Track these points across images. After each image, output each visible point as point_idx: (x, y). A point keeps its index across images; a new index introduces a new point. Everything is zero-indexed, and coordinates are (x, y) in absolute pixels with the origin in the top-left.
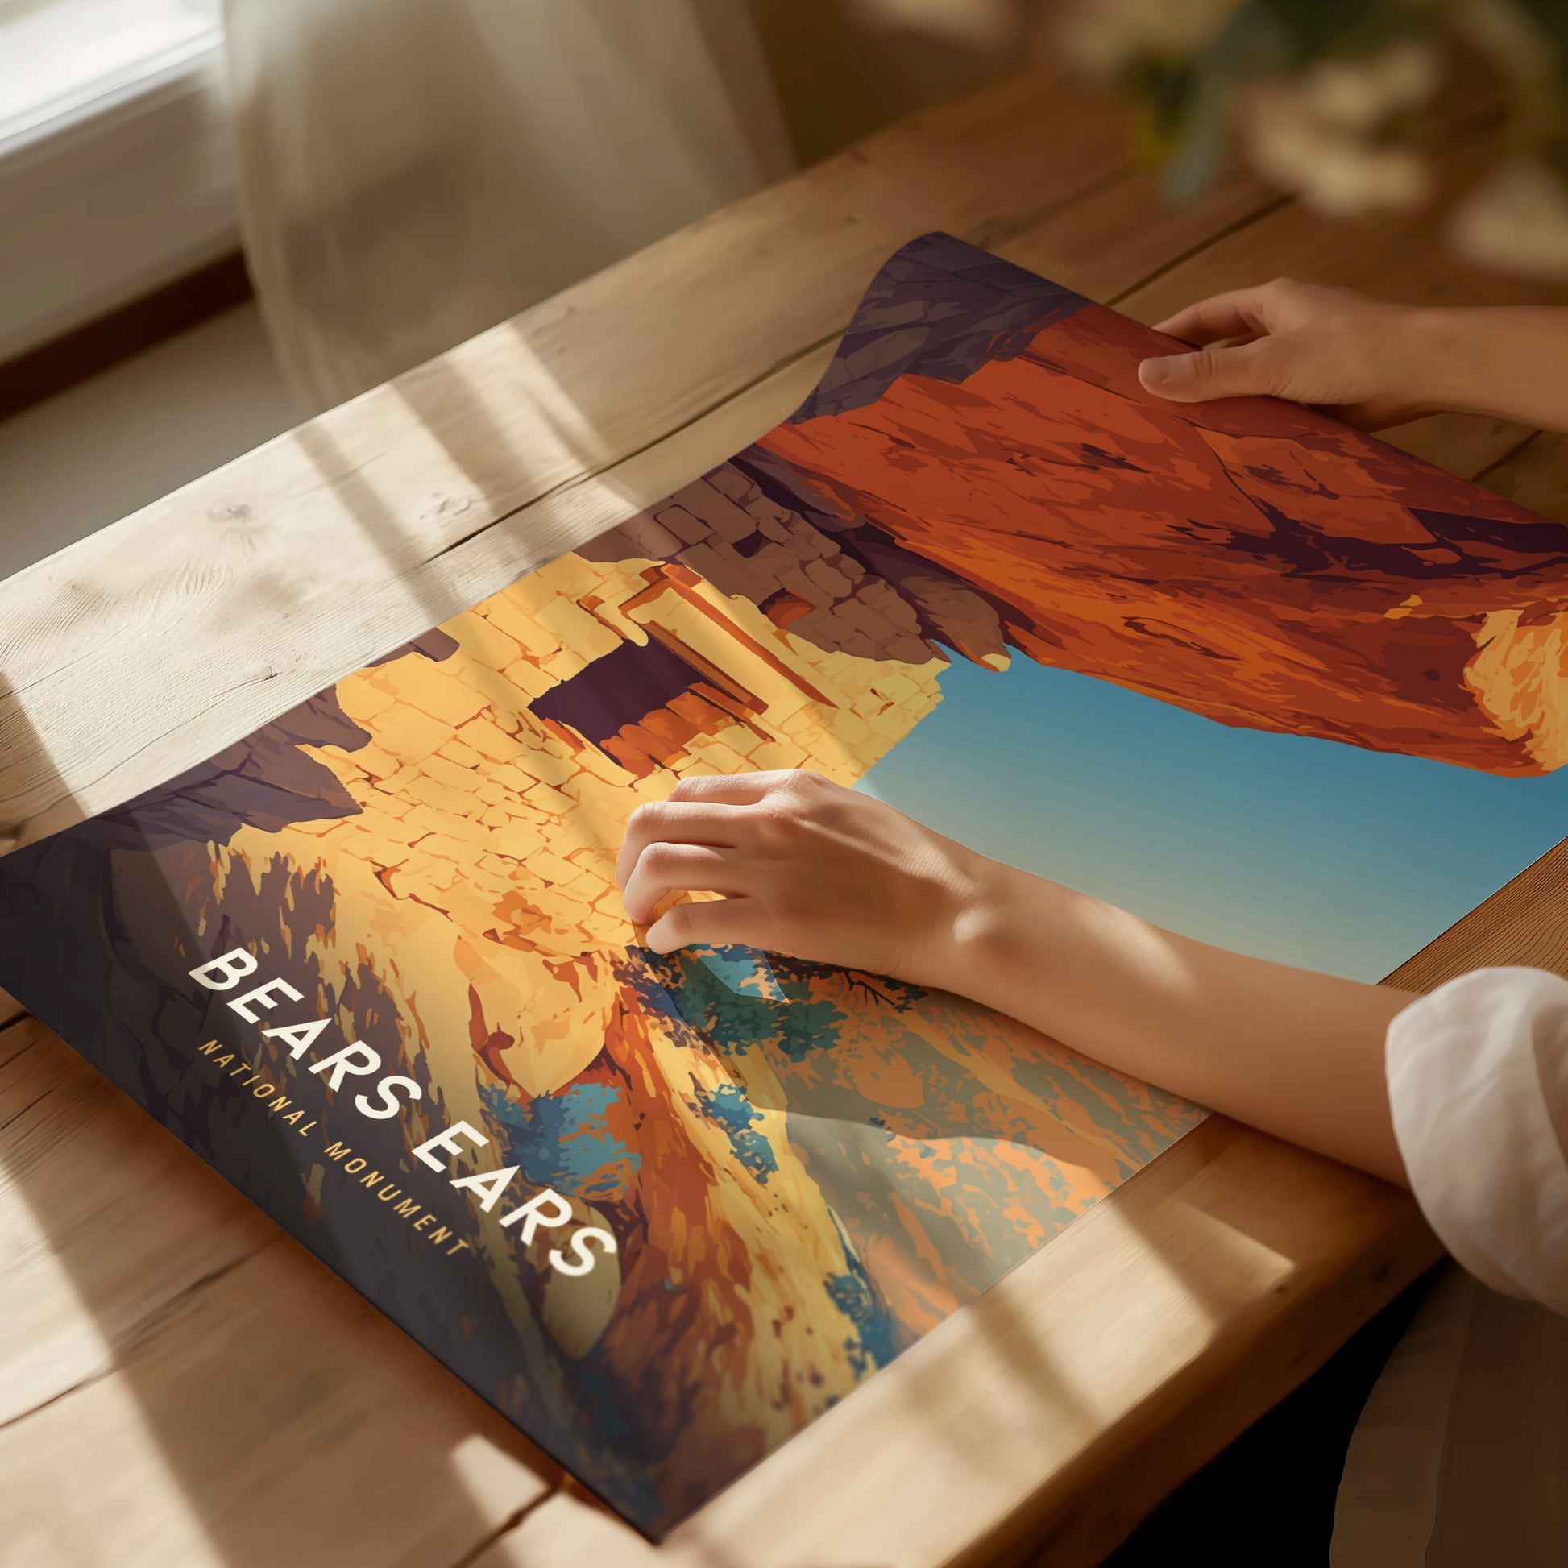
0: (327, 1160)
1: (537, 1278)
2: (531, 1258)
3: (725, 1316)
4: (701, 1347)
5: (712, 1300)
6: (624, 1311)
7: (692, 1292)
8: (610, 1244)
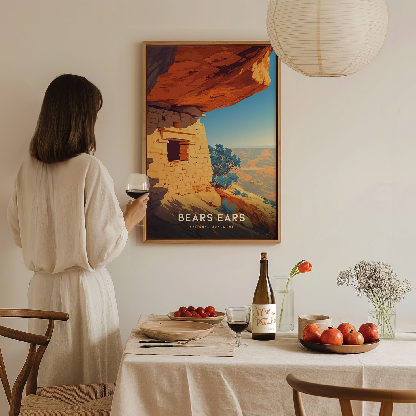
0: (213, 228)
1: (242, 223)
2: (239, 222)
3: (260, 213)
4: (261, 218)
5: (257, 212)
6: (252, 220)
7: (254, 213)
8: (244, 215)
